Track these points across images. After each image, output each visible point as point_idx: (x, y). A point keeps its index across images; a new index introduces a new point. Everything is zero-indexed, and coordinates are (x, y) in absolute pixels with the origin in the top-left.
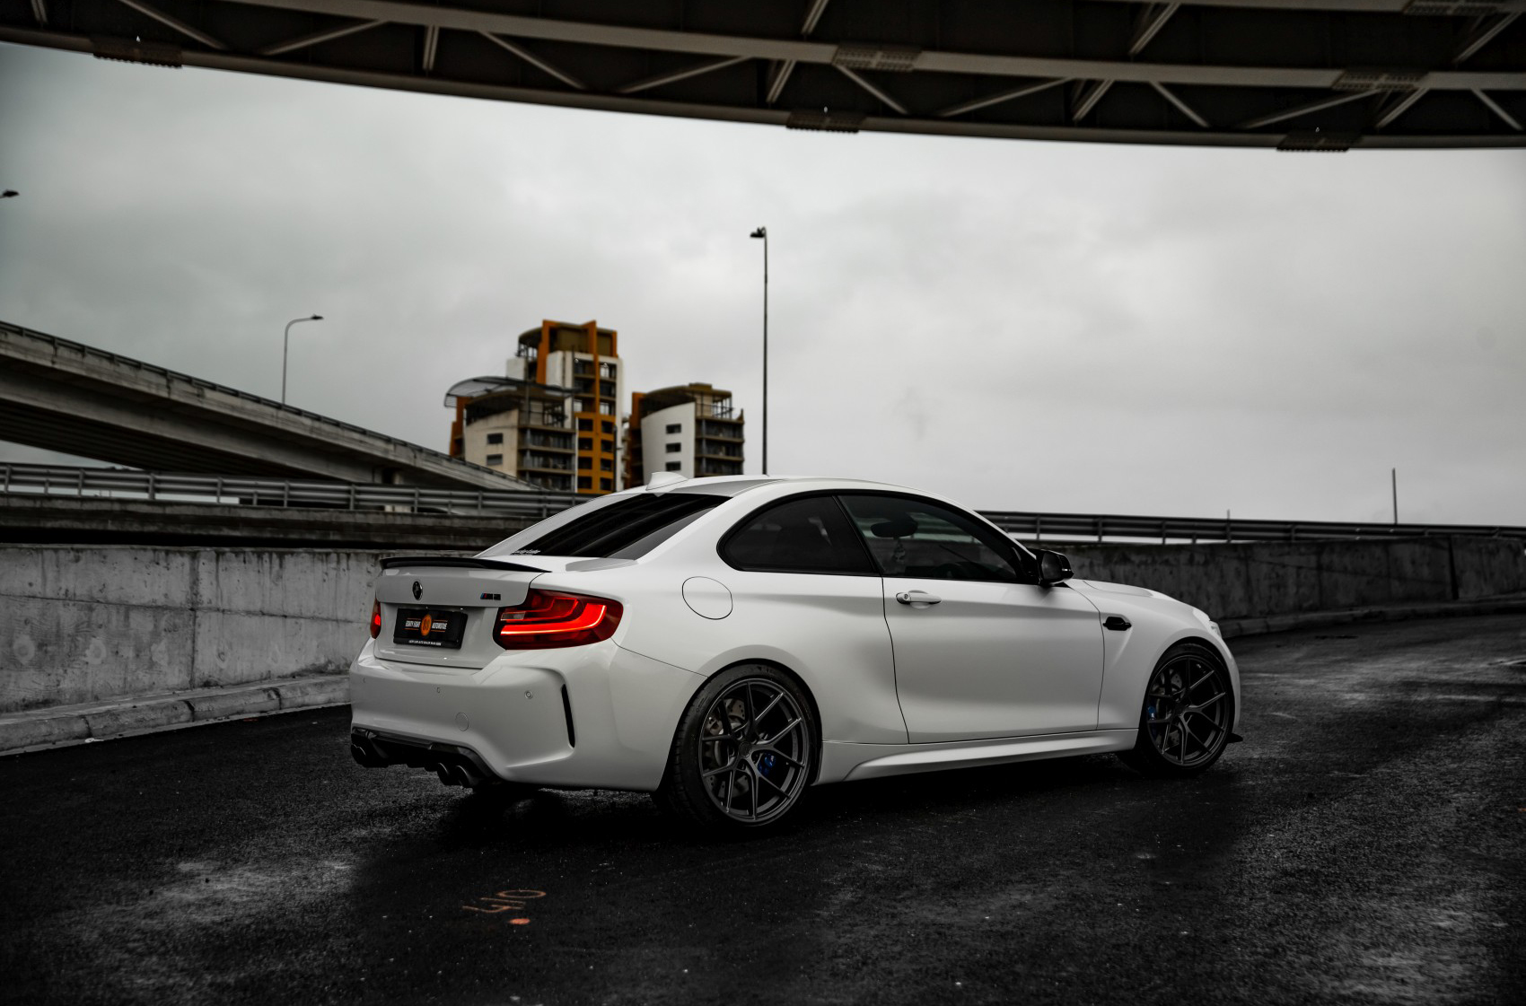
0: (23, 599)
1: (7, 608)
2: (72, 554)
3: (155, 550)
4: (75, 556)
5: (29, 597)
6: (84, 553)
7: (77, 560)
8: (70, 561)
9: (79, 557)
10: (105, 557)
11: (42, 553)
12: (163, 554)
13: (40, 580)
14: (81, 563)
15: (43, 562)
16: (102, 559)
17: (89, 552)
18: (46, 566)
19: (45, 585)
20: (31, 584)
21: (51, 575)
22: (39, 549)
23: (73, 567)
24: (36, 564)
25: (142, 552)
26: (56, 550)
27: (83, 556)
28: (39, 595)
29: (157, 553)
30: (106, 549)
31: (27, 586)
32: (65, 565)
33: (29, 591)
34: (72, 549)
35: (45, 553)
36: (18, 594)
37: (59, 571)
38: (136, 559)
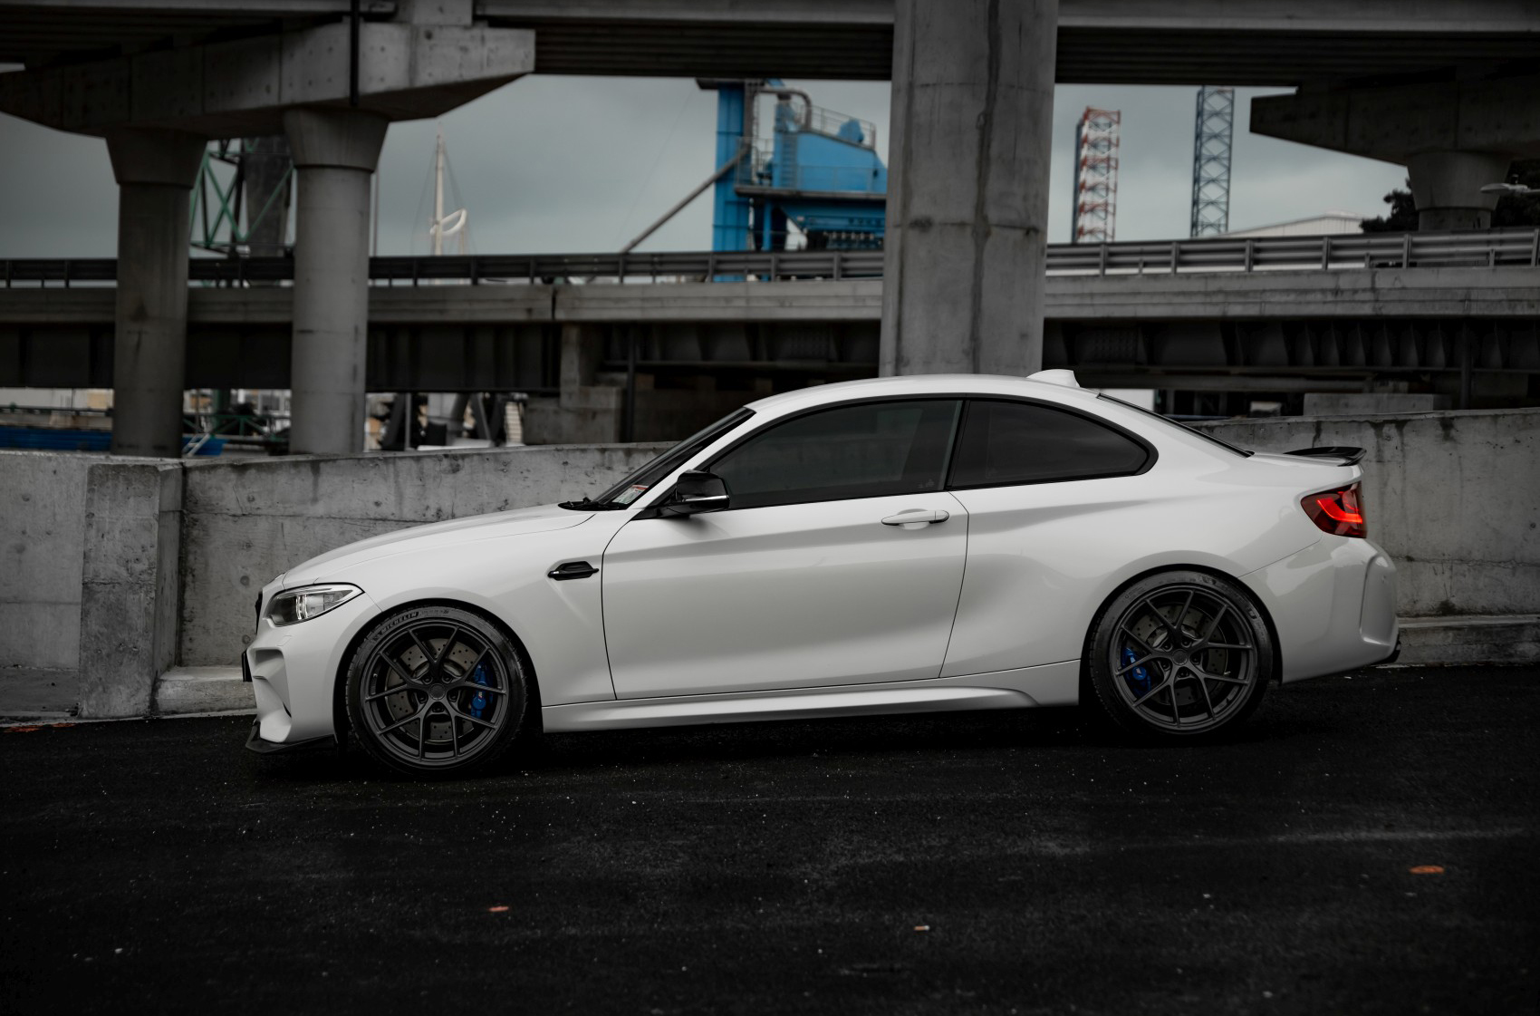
0: (366, 523)
1: (343, 533)
2: (446, 463)
3: (603, 451)
4: (451, 465)
5: (376, 520)
6: (467, 460)
7: (456, 470)
8: (444, 471)
9: (458, 465)
10: (506, 464)
11: (394, 463)
12: (621, 454)
13: (392, 498)
14: (461, 474)
15: (397, 475)
16: (503, 467)
17: (476, 458)
18: (400, 480)
19: (400, 504)
20: (377, 504)
21: (410, 491)
22: (390, 458)
23: (449, 479)
24: (385, 478)
25: (578, 453)
26: (418, 459)
27: (466, 464)
28: (392, 517)
29: (607, 454)
31: (375, 507)
32: (435, 478)
33: (374, 512)
34: (446, 456)
35: (400, 463)
36: (359, 517)
37: (424, 486)
38: (566, 463)
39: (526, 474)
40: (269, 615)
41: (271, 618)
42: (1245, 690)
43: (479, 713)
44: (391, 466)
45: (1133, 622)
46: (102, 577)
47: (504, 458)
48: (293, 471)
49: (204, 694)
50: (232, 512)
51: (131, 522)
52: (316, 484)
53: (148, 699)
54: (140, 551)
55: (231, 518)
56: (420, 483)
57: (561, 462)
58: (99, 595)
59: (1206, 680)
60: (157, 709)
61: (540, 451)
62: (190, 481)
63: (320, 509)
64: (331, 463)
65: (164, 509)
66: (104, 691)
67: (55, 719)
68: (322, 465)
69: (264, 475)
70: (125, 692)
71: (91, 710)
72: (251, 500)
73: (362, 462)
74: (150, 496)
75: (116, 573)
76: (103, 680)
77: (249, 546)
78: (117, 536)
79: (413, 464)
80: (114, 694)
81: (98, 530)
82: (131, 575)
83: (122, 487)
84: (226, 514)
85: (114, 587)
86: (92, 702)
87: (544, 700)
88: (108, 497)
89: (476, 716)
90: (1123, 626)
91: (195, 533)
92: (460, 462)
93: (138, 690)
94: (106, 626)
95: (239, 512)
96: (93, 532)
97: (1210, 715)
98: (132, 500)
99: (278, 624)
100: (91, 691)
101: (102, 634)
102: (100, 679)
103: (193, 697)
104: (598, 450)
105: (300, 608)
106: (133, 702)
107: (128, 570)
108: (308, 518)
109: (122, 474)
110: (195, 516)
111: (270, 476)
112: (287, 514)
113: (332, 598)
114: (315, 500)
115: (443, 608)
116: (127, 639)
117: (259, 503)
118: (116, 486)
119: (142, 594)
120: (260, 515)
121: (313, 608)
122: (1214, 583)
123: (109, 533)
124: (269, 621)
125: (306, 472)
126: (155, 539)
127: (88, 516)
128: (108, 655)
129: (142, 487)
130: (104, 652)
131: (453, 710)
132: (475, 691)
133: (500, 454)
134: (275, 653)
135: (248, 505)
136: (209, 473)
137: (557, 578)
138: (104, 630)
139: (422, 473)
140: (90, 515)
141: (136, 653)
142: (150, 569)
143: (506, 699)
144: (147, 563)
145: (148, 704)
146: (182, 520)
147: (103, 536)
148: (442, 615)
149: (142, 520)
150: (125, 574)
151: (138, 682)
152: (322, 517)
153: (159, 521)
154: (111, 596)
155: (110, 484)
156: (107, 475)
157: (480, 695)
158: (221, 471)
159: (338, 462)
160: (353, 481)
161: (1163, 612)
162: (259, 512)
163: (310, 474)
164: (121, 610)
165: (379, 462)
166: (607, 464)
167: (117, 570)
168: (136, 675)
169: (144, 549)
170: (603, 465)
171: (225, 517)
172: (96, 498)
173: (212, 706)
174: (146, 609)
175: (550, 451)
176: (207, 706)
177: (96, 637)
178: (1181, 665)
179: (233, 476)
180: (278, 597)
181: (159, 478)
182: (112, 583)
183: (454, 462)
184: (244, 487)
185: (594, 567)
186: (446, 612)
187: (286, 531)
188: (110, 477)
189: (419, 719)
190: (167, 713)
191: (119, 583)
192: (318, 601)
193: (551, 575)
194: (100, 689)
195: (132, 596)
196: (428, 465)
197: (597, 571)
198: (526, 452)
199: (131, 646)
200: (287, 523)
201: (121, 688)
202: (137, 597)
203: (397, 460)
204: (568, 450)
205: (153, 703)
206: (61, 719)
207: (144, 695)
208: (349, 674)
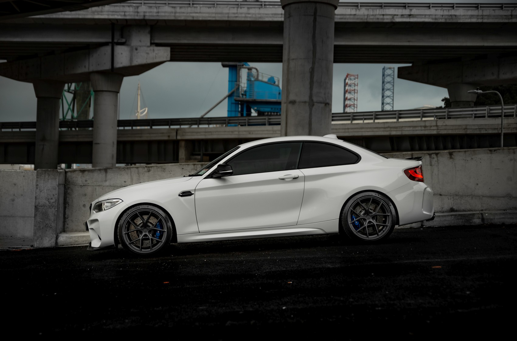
2: (146, 169)
3: (194, 165)
4: (148, 170)
6: (152, 168)
7: (149, 171)
9: (150, 170)
10: (164, 169)
11: (130, 169)
12: (200, 166)
14: (151, 172)
15: (131, 173)
16: (164, 170)
17: (155, 167)
18: (132, 174)
19: (132, 182)
20: (125, 182)
22: (129, 167)
23: (147, 174)
24: (127, 174)
25: (187, 166)
26: (137, 168)
27: (152, 169)
29: (195, 165)
30: (165, 166)
31: (124, 183)
34: (146, 167)
35: (132, 169)
36: (119, 186)
37: (139, 176)
38: (183, 169)
39: (170, 172)
40: (94, 209)
41: (95, 210)
42: (388, 227)
43: (158, 237)
44: (129, 170)
45: (355, 207)
46: (41, 204)
47: (164, 167)
48: (99, 172)
49: (72, 240)
50: (80, 185)
51: (50, 187)
52: (106, 176)
53: (55, 241)
54: (52, 196)
55: (80, 186)
56: (138, 175)
57: (181, 168)
58: (40, 210)
59: (376, 224)
60: (58, 244)
61: (175, 165)
62: (67, 175)
63: (107, 183)
64: (111, 169)
65: (60, 183)
66: (41, 239)
67: (26, 248)
68: (108, 170)
69: (90, 173)
70: (48, 239)
71: (37, 245)
72: (86, 181)
73: (120, 169)
74: (55, 179)
75: (45, 203)
76: (41, 236)
77: (85, 195)
78: (45, 191)
79: (136, 169)
80: (44, 240)
81: (39, 190)
82: (50, 203)
83: (47, 176)
84: (78, 185)
85: (44, 207)
86: (38, 243)
87: (178, 233)
88: (43, 180)
89: (157, 238)
90: (351, 209)
91: (69, 191)
92: (150, 169)
93: (52, 239)
94: (42, 219)
95: (82, 185)
96: (38, 190)
97: (378, 235)
98: (50, 180)
99: (96, 212)
100: (37, 239)
101: (40, 221)
102: (40, 235)
103: (69, 241)
104: (193, 164)
105: (104, 207)
106: (50, 242)
107: (49, 202)
108: (104, 186)
109: (47, 172)
110: (69, 186)
111: (92, 174)
112: (97, 185)
113: (113, 203)
114: (106, 181)
115: (147, 206)
116: (48, 223)
117: (89, 182)
118: (45, 176)
119: (53, 209)
120: (89, 186)
121: (107, 207)
122: (378, 195)
123: (43, 190)
124: (94, 211)
125: (103, 172)
126: (57, 192)
127: (36, 185)
128: (43, 228)
129: (53, 176)
130: (41, 227)
131: (150, 236)
132: (157, 231)
133: (163, 166)
134: (96, 220)
135: (85, 182)
136: (73, 173)
137: (181, 196)
138: (42, 220)
139: (139, 172)
140: (37, 185)
141: (51, 228)
142: (55, 201)
143: (166, 233)
144: (54, 199)
145: (55, 243)
146: (65, 187)
147: (41, 192)
148: (147, 208)
149: (53, 186)
150: (48, 203)
151: (52, 236)
152: (108, 186)
153: (58, 187)
154: (44, 210)
155: (43, 175)
156: (42, 173)
157: (158, 232)
158: (77, 172)
159: (113, 169)
160: (118, 175)
161: (363, 205)
162: (89, 185)
163: (104, 173)
164: (47, 214)
165: (125, 169)
166: (195, 169)
167: (45, 202)
168: (51, 234)
169: (53, 195)
170: (194, 169)
171: (78, 186)
172: (39, 180)
173: (74, 243)
174: (54, 214)
175: (178, 165)
176: (73, 243)
177: (39, 223)
178: (369, 220)
179: (81, 174)
180: (97, 204)
181: (58, 174)
182: (44, 206)
183: (148, 169)
184: (84, 177)
185: (192, 193)
186: (148, 207)
187: (97, 190)
188: (43, 173)
189: (140, 239)
190: (61, 246)
191: (46, 206)
192: (109, 204)
193: (179, 195)
194: (40, 238)
195: (50, 210)
196: (140, 169)
197: (193, 194)
198: (171, 165)
199: (49, 225)
200: (97, 188)
201: (47, 238)
202: (51, 210)
203: (131, 168)
204: (183, 165)
205: (56, 243)
206: (29, 248)
207: (54, 240)
208: (119, 226)
